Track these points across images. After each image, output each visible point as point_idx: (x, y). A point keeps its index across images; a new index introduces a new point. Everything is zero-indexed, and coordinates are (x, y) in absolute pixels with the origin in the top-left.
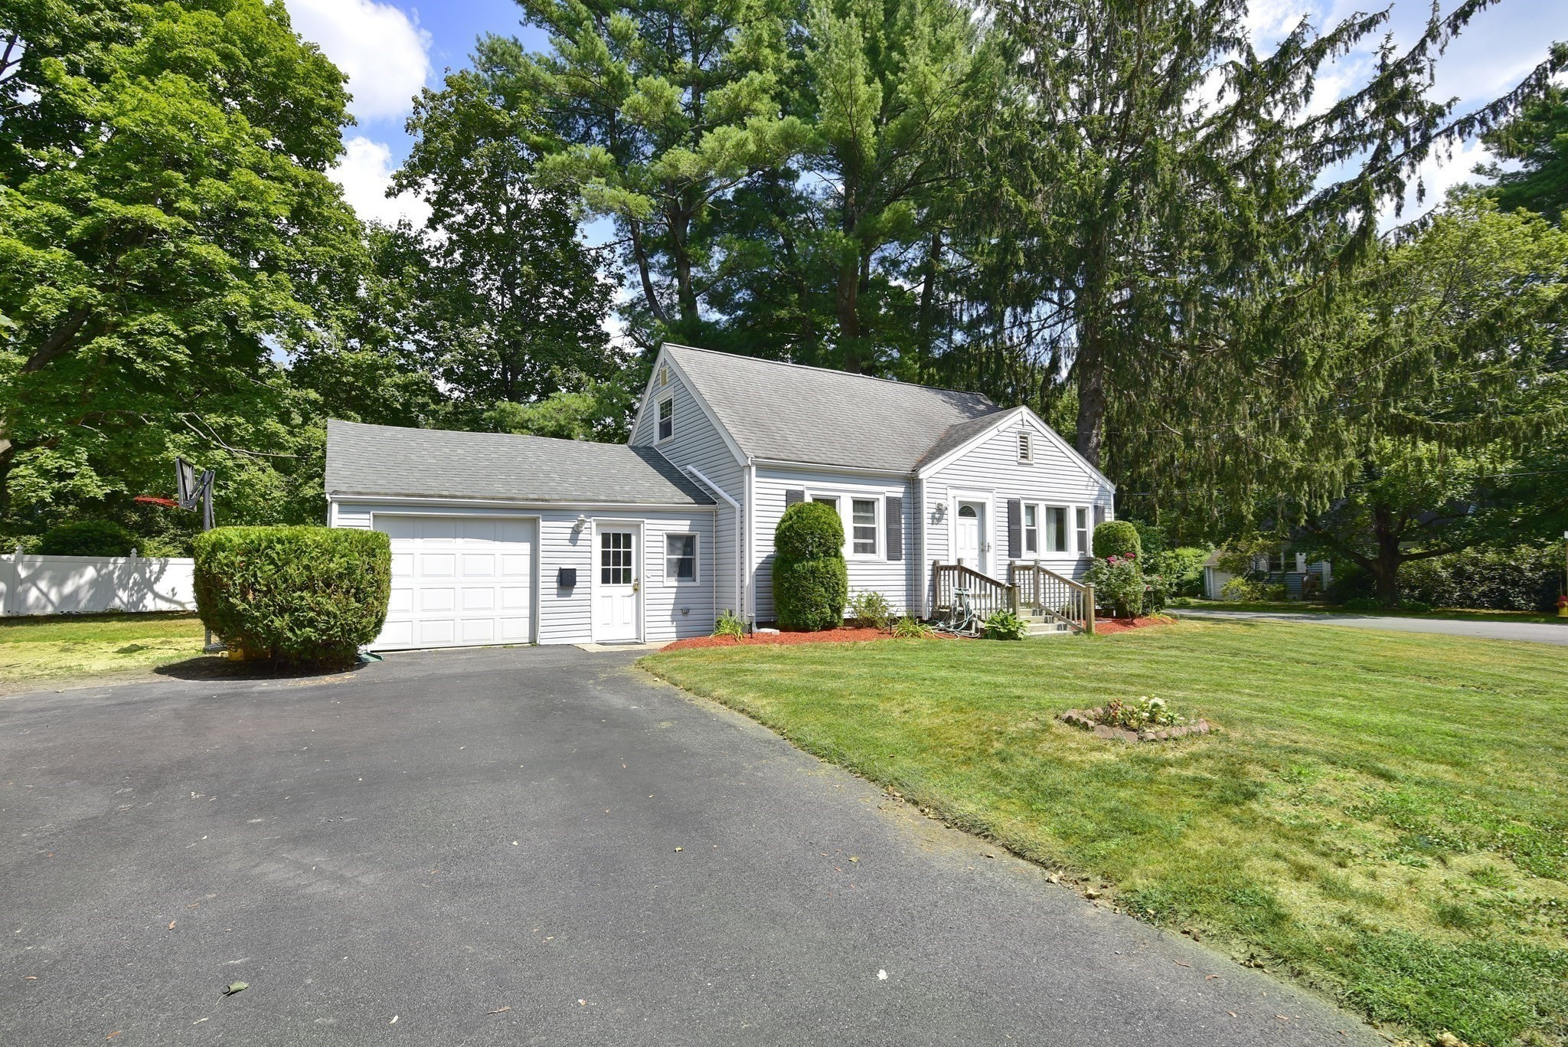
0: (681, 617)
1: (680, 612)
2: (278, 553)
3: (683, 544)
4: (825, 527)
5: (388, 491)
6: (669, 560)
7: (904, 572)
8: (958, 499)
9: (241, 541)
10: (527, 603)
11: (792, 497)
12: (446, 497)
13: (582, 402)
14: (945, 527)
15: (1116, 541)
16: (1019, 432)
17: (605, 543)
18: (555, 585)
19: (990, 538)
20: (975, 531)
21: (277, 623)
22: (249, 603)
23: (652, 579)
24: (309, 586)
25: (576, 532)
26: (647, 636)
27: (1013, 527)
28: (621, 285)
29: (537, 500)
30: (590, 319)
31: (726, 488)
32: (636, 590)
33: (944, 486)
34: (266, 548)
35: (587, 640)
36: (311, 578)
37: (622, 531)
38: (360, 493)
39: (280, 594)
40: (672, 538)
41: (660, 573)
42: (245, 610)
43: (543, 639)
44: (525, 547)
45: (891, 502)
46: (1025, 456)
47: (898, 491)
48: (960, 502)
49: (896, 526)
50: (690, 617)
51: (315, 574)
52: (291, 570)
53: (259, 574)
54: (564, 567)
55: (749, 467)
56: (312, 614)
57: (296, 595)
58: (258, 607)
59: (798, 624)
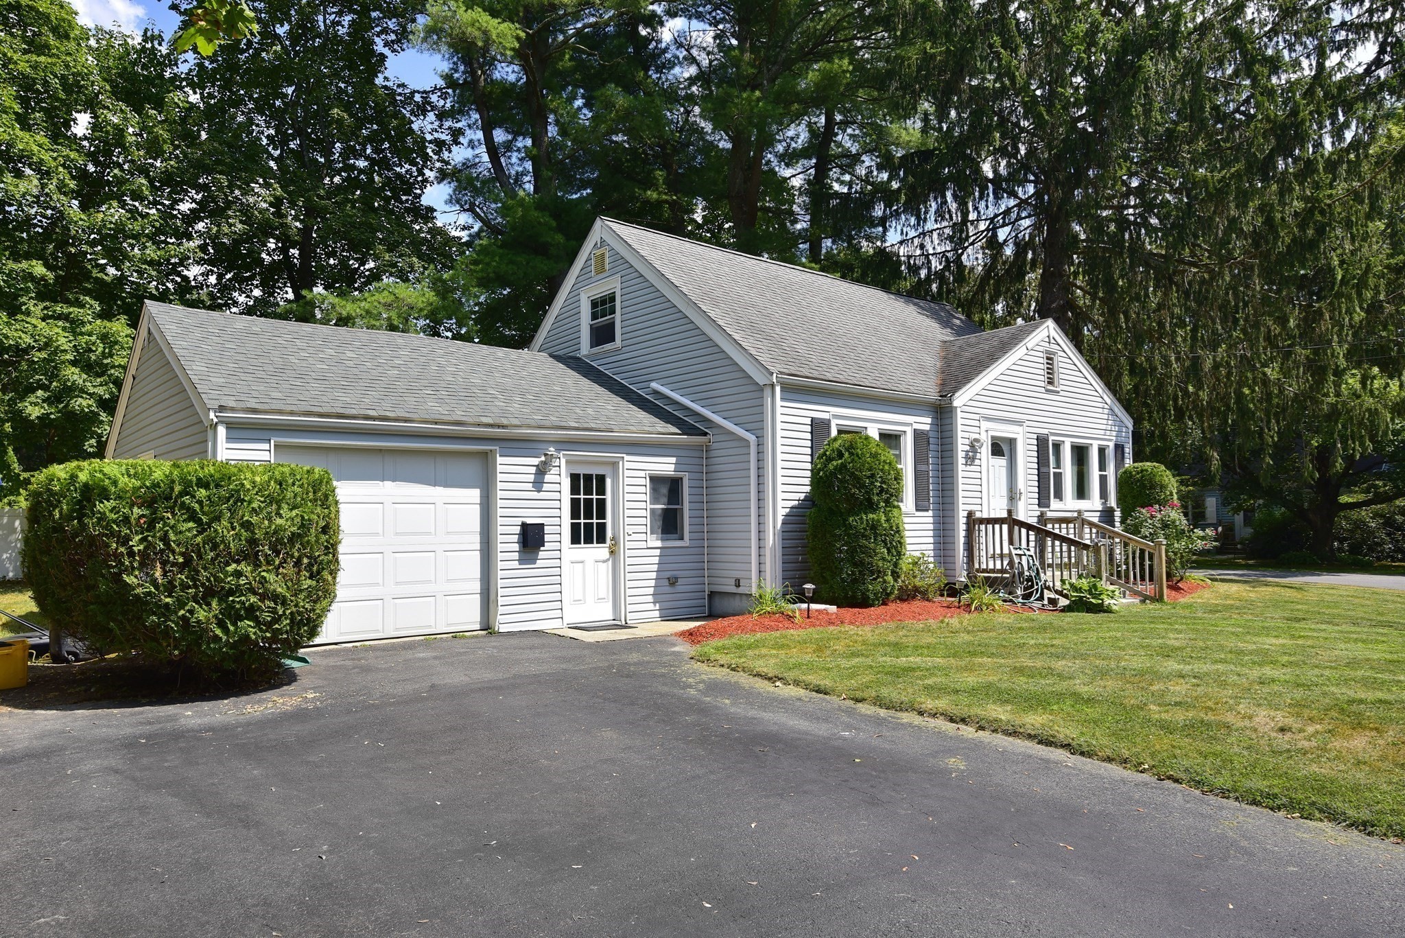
0: (668, 589)
1: (666, 582)
2: (200, 503)
3: (667, 488)
4: (887, 467)
5: (294, 408)
6: (652, 511)
7: (931, 527)
8: (991, 433)
9: (138, 483)
10: (476, 572)
11: (818, 428)
12: (374, 419)
13: (418, 294)
14: (978, 469)
15: (1153, 487)
16: (1047, 352)
17: (575, 489)
18: (516, 547)
19: (1021, 484)
20: (1003, 473)
21: (202, 614)
22: (154, 582)
23: (635, 537)
24: (250, 554)
25: (541, 471)
26: (629, 616)
27: (1043, 470)
28: (457, 143)
29: (491, 426)
30: (407, 186)
31: (726, 414)
32: (612, 552)
33: (977, 417)
34: (182, 494)
35: (557, 623)
36: (253, 542)
37: (594, 471)
38: (255, 411)
39: (205, 569)
40: (656, 480)
41: (643, 529)
42: (149, 593)
43: (504, 623)
44: (475, 494)
45: (918, 435)
46: (1051, 382)
47: (924, 423)
48: (993, 437)
49: (923, 467)
50: (679, 588)
51: (259, 534)
52: (222, 528)
53: (172, 536)
54: (529, 521)
55: (773, 386)
56: (253, 599)
57: (232, 567)
58: (170, 588)
59: (854, 597)
